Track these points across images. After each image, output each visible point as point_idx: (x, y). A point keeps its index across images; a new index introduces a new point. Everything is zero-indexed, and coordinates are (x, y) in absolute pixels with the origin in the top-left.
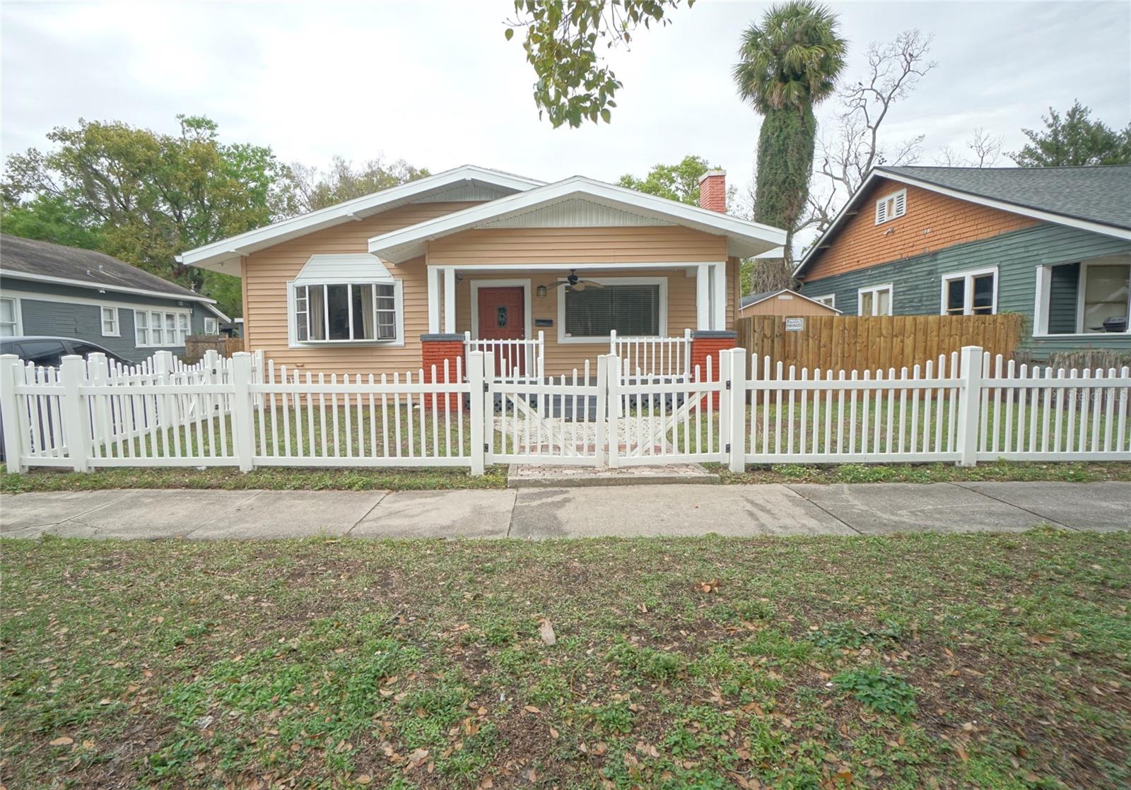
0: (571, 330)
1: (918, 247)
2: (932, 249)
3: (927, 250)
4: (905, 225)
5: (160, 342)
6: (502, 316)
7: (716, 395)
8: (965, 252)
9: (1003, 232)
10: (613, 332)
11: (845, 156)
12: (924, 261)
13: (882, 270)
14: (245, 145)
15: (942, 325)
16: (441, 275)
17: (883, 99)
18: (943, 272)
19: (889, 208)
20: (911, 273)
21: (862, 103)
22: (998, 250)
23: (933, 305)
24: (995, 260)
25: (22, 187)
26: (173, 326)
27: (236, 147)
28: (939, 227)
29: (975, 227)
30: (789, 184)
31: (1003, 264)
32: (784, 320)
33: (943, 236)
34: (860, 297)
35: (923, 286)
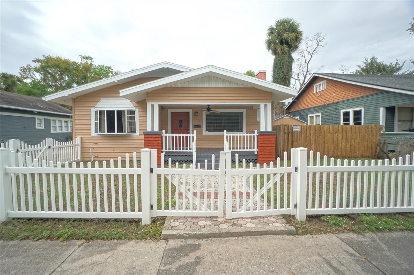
0: (208, 129)
1: (331, 100)
2: (336, 101)
3: (334, 101)
4: (326, 93)
5: (62, 131)
6: (181, 124)
7: (289, 175)
8: (349, 102)
9: (365, 95)
10: (225, 131)
11: (298, 73)
12: (333, 105)
13: (317, 108)
14: (103, 65)
15: (352, 129)
16: (153, 106)
17: (311, 54)
18: (341, 109)
19: (319, 87)
20: (328, 109)
21: (304, 55)
22: (363, 101)
23: (337, 121)
24: (362, 105)
25: (24, 77)
26: (67, 125)
27: (100, 66)
28: (339, 93)
29: (353, 93)
30: (284, 79)
31: (365, 106)
32: (292, 127)
33: (341, 96)
34: (309, 118)
35: (333, 114)
